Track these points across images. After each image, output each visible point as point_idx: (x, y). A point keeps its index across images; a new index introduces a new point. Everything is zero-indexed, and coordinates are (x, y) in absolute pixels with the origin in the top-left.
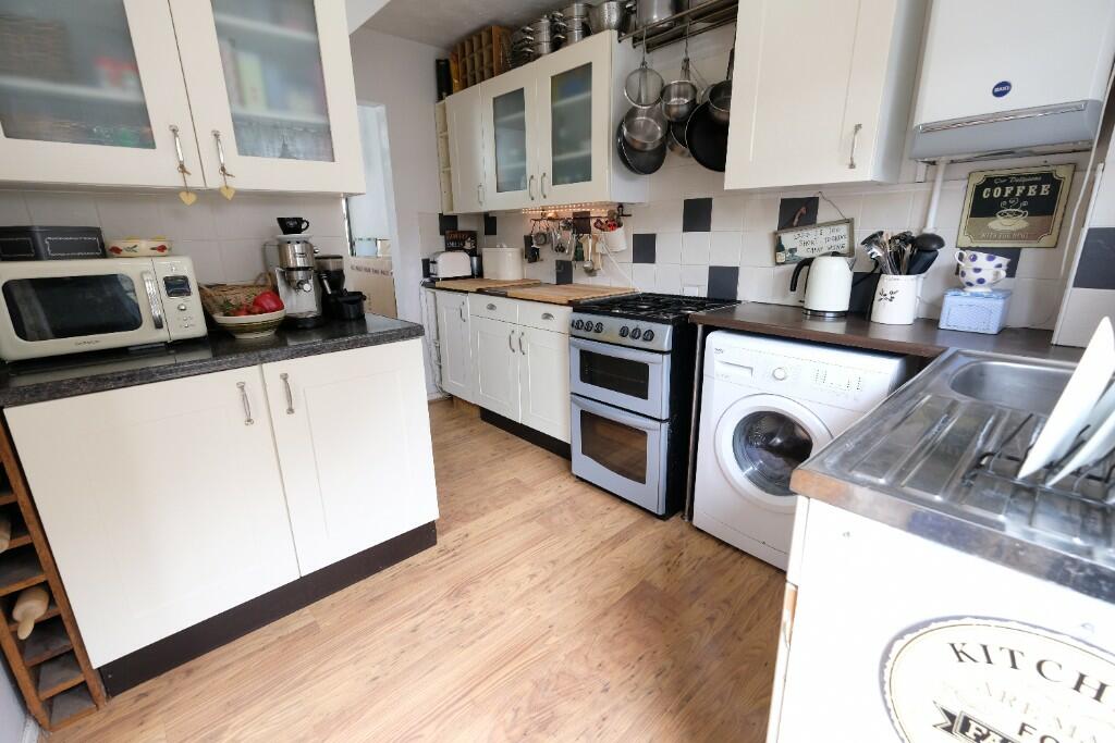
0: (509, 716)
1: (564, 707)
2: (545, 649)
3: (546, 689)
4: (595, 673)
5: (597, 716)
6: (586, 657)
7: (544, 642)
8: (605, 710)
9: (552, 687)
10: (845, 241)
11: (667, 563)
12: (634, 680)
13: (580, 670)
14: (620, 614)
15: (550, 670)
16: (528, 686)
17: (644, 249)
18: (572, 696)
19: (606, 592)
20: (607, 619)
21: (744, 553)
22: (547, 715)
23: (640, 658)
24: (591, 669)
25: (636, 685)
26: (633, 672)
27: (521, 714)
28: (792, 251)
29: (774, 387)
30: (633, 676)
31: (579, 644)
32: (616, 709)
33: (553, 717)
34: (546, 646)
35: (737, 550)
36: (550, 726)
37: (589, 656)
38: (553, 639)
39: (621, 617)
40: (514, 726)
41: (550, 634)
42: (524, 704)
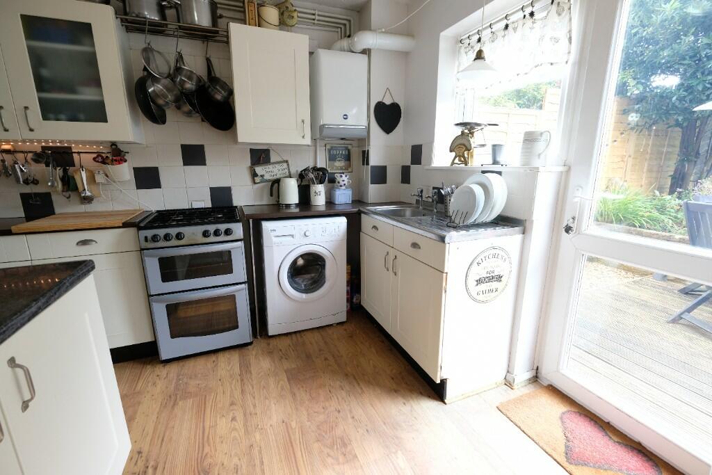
0: (330, 460)
1: (339, 432)
2: (297, 431)
3: (324, 437)
4: (327, 412)
5: (350, 420)
6: (315, 412)
7: (292, 428)
8: (349, 416)
9: (324, 434)
10: (287, 171)
11: (282, 358)
12: (340, 399)
13: (322, 417)
14: (299, 389)
15: (313, 432)
16: (316, 445)
17: (148, 178)
18: (334, 426)
19: (279, 388)
20: (298, 395)
21: (299, 332)
22: (339, 441)
23: (330, 391)
24: (324, 413)
25: (343, 398)
26: (335, 398)
27: (332, 453)
28: (262, 176)
29: (307, 241)
30: (338, 398)
31: (305, 413)
32: (351, 411)
33: (342, 439)
34: (295, 428)
35: (295, 332)
36: (346, 441)
37: (316, 411)
38: (294, 424)
39: (302, 389)
40: (337, 459)
41: (288, 424)
42: (326, 450)
